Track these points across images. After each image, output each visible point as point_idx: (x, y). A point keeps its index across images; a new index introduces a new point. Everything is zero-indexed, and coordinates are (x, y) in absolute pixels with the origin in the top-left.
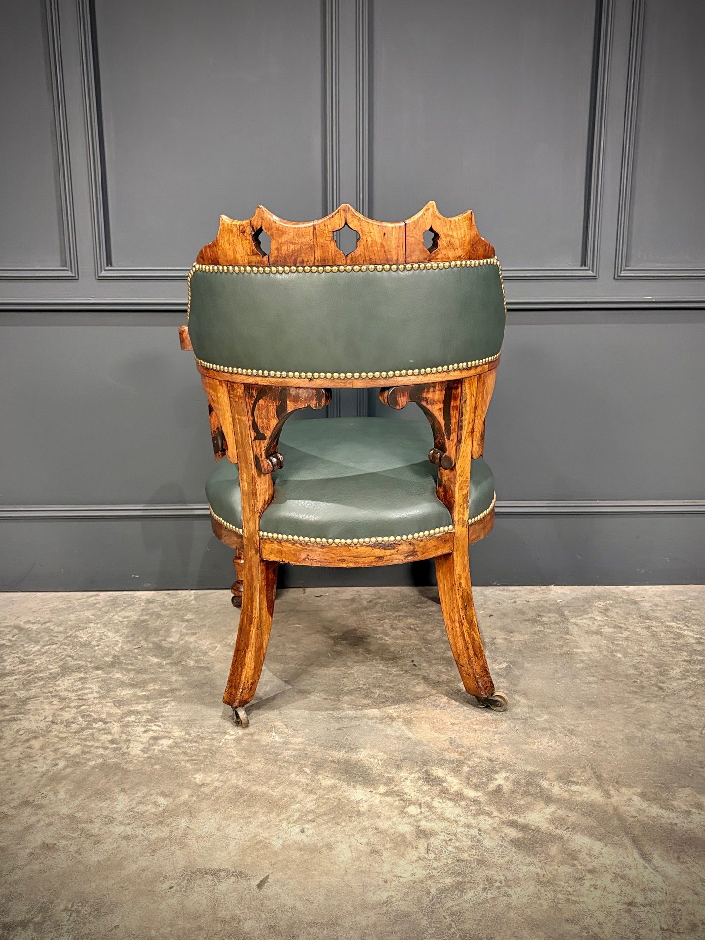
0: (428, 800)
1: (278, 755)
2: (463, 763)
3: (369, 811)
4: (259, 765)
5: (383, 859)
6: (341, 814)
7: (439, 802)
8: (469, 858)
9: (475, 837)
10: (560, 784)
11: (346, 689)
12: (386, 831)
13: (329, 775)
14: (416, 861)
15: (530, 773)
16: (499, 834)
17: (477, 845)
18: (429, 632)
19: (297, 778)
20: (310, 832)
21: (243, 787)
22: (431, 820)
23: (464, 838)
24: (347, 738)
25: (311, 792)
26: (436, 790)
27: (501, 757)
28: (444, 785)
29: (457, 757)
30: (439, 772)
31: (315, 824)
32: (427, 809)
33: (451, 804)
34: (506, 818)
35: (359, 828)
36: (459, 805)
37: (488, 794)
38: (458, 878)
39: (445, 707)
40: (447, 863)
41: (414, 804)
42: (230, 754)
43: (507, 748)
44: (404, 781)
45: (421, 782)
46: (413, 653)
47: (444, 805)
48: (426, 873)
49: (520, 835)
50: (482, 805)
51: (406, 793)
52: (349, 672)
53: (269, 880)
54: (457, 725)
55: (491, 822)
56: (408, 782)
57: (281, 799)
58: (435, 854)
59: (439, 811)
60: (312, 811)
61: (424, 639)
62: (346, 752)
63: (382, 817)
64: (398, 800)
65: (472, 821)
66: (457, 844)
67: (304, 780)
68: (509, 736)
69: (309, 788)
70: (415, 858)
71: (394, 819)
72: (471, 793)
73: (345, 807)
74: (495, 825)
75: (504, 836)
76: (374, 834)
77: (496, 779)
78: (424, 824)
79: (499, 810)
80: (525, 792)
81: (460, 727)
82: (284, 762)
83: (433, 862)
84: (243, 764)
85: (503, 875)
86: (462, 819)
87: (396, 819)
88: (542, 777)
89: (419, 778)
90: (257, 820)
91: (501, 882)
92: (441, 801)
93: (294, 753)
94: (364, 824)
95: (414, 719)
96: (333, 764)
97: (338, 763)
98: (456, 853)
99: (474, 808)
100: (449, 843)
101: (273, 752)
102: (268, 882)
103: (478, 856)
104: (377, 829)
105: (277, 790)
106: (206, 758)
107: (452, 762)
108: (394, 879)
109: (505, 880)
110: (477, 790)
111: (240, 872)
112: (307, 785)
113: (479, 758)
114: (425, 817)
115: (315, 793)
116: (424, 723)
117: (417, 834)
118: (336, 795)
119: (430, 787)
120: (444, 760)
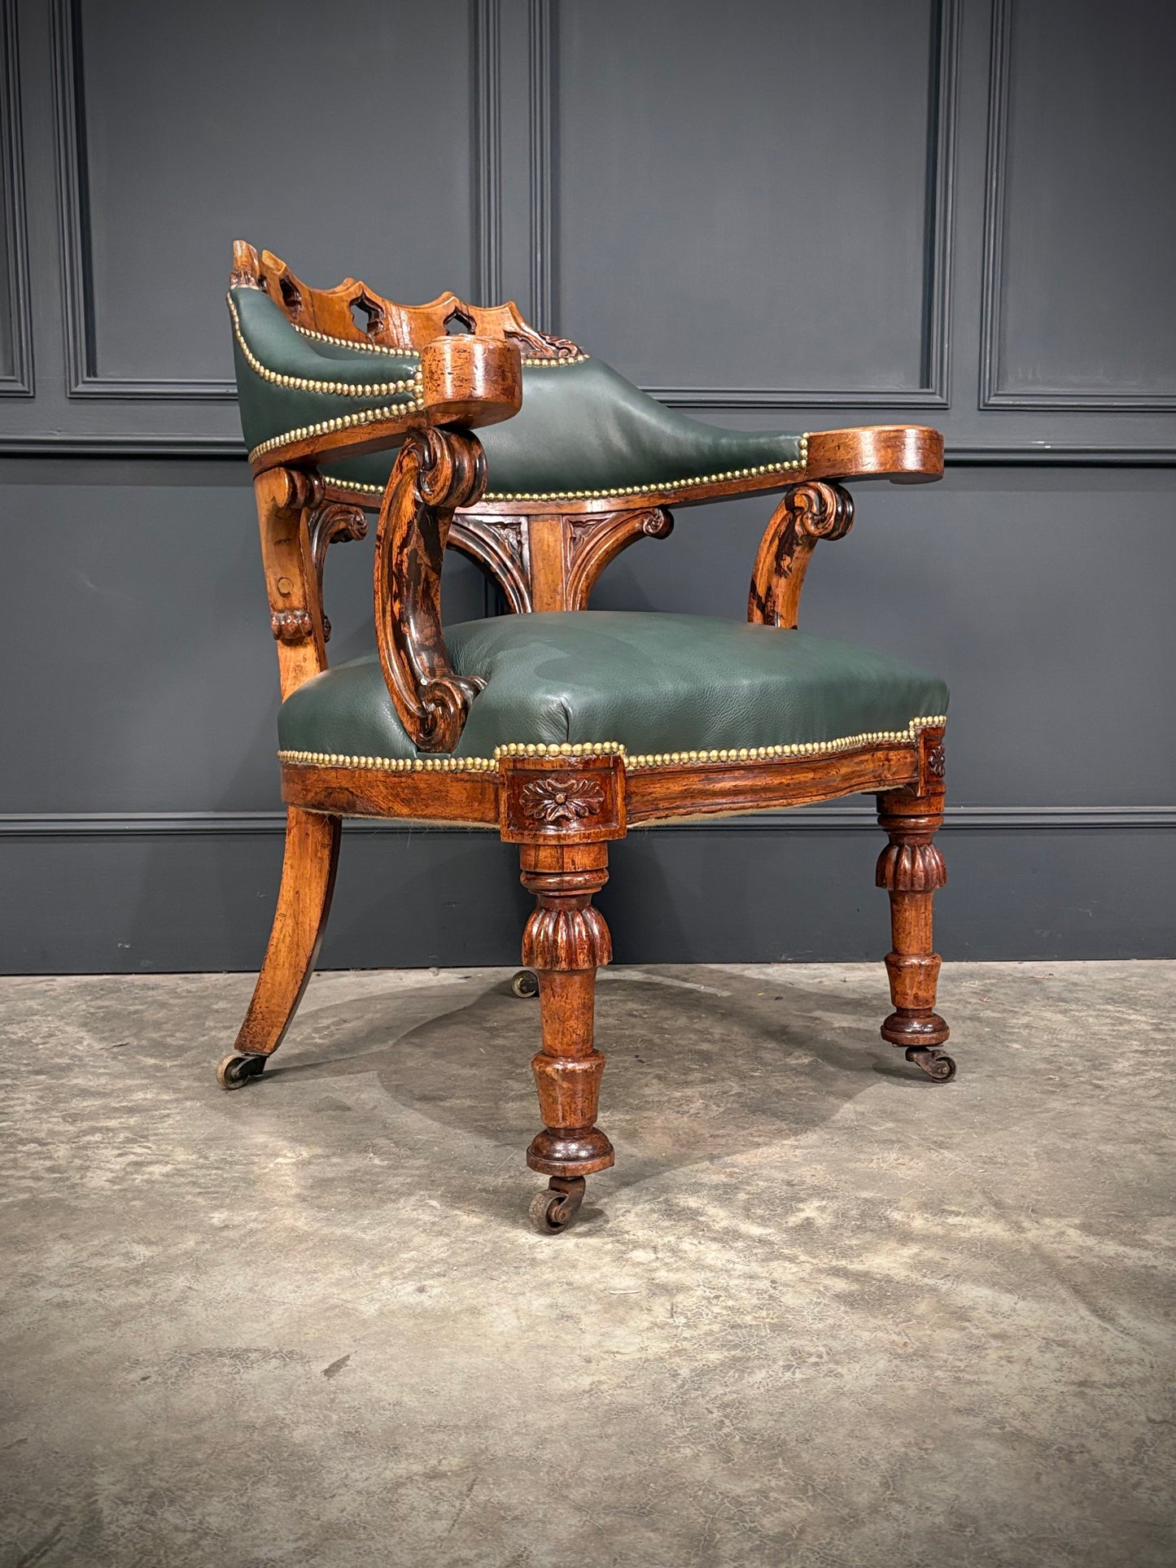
0: (669, 1242)
1: (378, 1184)
2: (737, 1188)
3: (554, 1258)
4: (339, 1197)
5: (582, 1326)
6: (500, 1264)
7: (692, 1244)
8: (754, 1323)
9: (766, 1293)
10: (927, 1215)
12: (588, 1286)
13: (477, 1210)
14: (648, 1329)
15: (866, 1200)
16: (813, 1287)
17: (769, 1304)
19: (414, 1215)
20: (435, 1291)
21: (306, 1228)
22: (678, 1270)
23: (744, 1295)
24: (512, 1158)
25: (440, 1233)
26: (685, 1228)
27: (809, 1180)
28: (702, 1219)
29: (725, 1180)
30: (693, 1202)
31: (443, 1280)
32: (668, 1254)
33: (715, 1246)
35: (534, 1284)
36: (731, 1247)
37: (787, 1230)
38: (733, 1353)
39: (697, 1113)
40: (711, 1331)
41: (644, 1247)
42: (286, 1184)
43: (819, 1167)
44: (623, 1216)
45: (656, 1216)
46: (639, 1045)
47: (701, 1247)
48: (668, 1346)
49: (855, 1287)
50: (777, 1247)
51: (627, 1232)
52: (518, 1071)
53: (348, 1362)
54: (723, 1136)
55: (796, 1270)
56: (631, 1217)
58: (686, 1317)
60: (443, 1260)
61: (656, 1028)
62: (511, 1177)
63: (581, 1265)
64: (612, 1242)
65: (756, 1268)
66: (730, 1303)
67: (426, 1217)
68: (823, 1151)
69: (436, 1228)
70: (646, 1324)
71: (605, 1269)
72: (756, 1231)
73: (506, 1253)
74: (804, 1275)
75: (822, 1289)
76: (562, 1293)
77: (801, 1210)
78: (663, 1276)
79: (810, 1253)
80: (859, 1227)
81: (728, 1140)
82: (390, 1193)
83: (682, 1331)
84: (310, 1196)
85: (826, 1347)
86: (739, 1267)
87: (609, 1268)
88: (891, 1205)
89: (653, 1210)
90: (331, 1274)
91: (821, 1358)
92: (696, 1242)
93: (409, 1180)
94: (544, 1277)
96: (484, 1194)
97: (495, 1191)
98: (729, 1315)
99: (760, 1251)
100: (714, 1302)
101: (370, 1179)
102: (348, 1365)
103: (773, 1319)
105: (374, 1232)
106: (239, 1190)
107: (716, 1187)
109: (829, 1355)
110: (767, 1226)
111: (293, 1351)
112: (433, 1224)
113: (767, 1180)
114: (666, 1264)
115: (448, 1235)
116: (660, 1135)
117: (650, 1290)
118: (489, 1237)
119: (673, 1223)
120: (700, 1184)
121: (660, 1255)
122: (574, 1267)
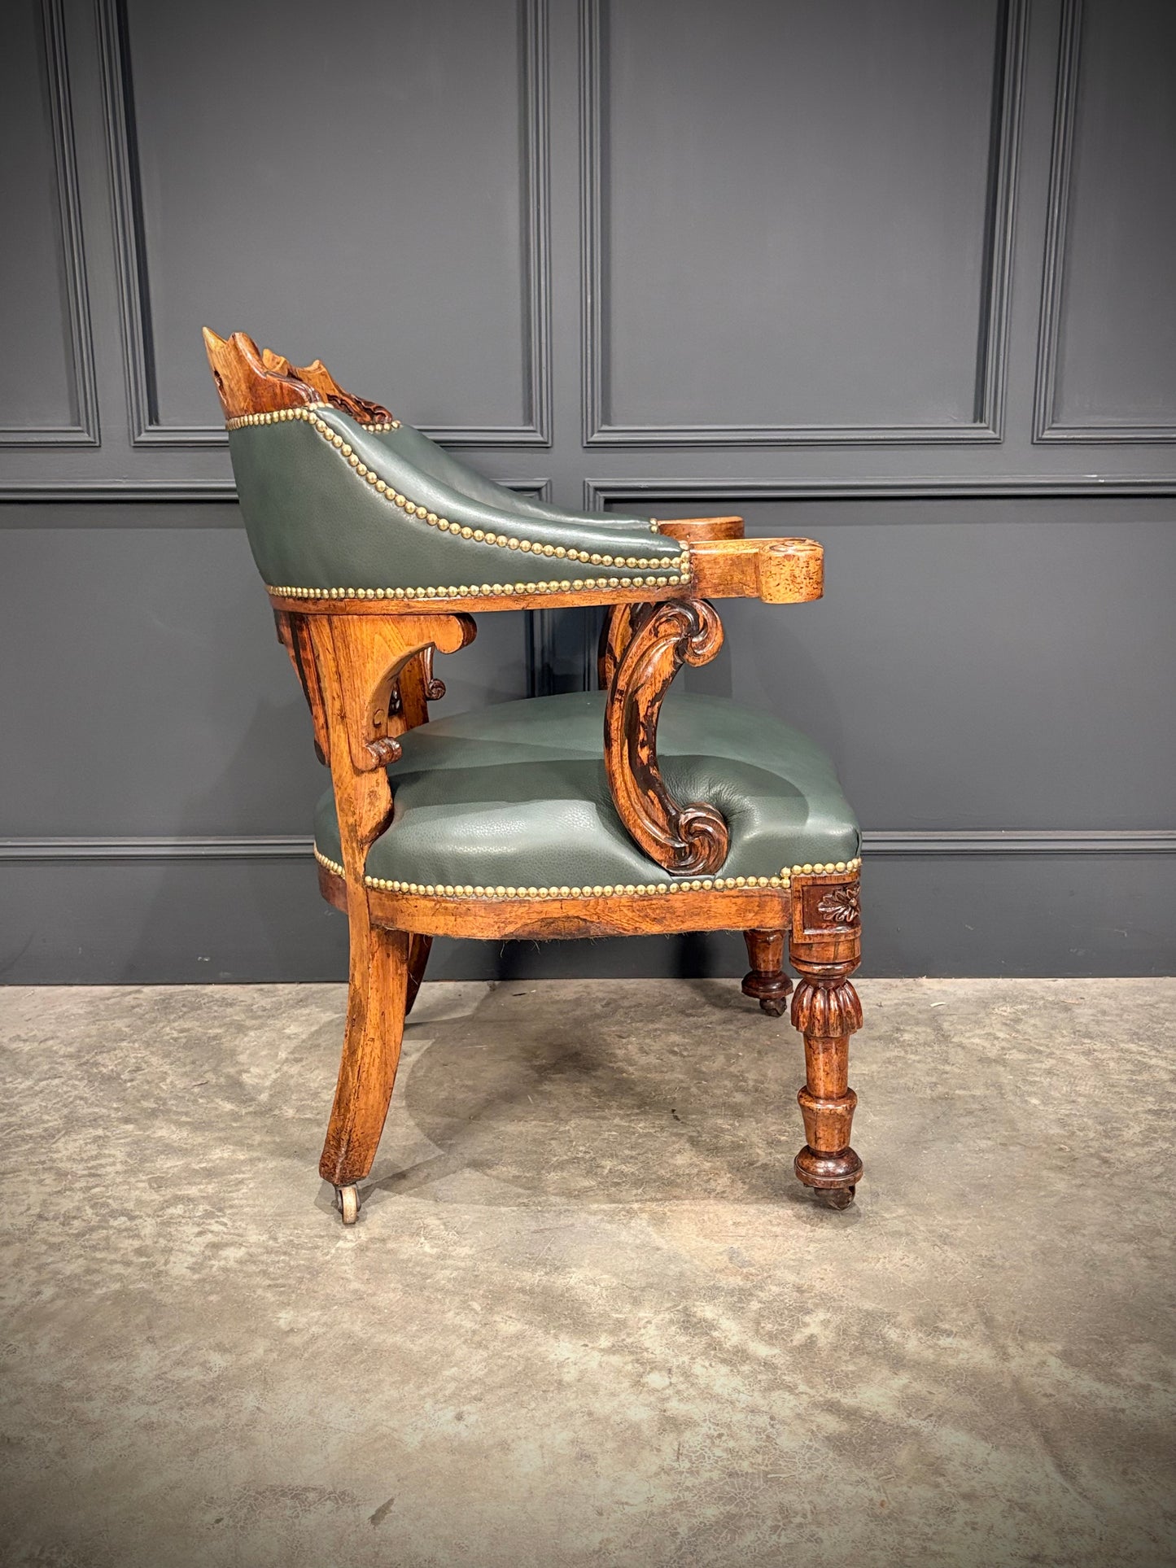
0: (684, 1362)
1: (427, 1278)
2: (751, 1295)
3: (579, 1380)
4: (391, 1295)
5: (598, 1469)
6: (530, 1386)
7: (704, 1366)
8: (750, 1471)
9: (764, 1431)
10: (920, 1335)
11: (555, 1159)
12: (607, 1418)
13: (514, 1315)
14: (657, 1474)
15: (868, 1313)
16: (807, 1425)
17: (766, 1447)
18: (705, 1058)
19: (457, 1320)
20: (470, 1419)
21: (361, 1334)
22: (688, 1399)
23: (744, 1433)
24: (549, 1248)
25: (479, 1345)
26: (700, 1343)
27: (818, 1284)
28: (715, 1334)
29: (741, 1283)
30: (708, 1311)
31: (481, 1404)
32: (681, 1379)
33: (724, 1369)
34: (821, 1395)
35: (559, 1413)
36: (738, 1371)
37: (790, 1351)
38: (728, 1508)
39: (724, 1192)
40: (711, 1479)
41: (660, 1369)
42: (343, 1276)
43: (829, 1268)
44: (645, 1328)
45: (673, 1328)
46: (676, 1096)
47: (712, 1371)
48: (672, 1497)
49: (844, 1427)
50: (779, 1372)
51: (646, 1350)
52: (562, 1129)
53: (392, 1508)
54: (744, 1225)
55: (794, 1402)
56: (651, 1329)
57: (426, 1358)
58: (690, 1461)
59: (702, 1382)
60: (478, 1381)
61: (695, 1070)
62: (546, 1274)
63: (602, 1392)
64: (632, 1362)
65: (759, 1400)
66: (731, 1444)
67: (468, 1324)
68: (835, 1246)
69: (477, 1338)
70: (654, 1469)
71: (622, 1396)
72: (762, 1350)
73: (537, 1373)
74: (801, 1410)
75: (815, 1429)
76: (583, 1425)
77: (806, 1325)
78: (675, 1407)
79: (809, 1382)
80: (857, 1348)
81: (748, 1230)
82: (438, 1290)
83: (686, 1477)
84: (364, 1292)
85: (810, 1502)
86: (743, 1397)
87: (627, 1396)
88: (889, 1321)
89: (671, 1322)
90: (380, 1396)
91: (804, 1516)
92: (707, 1364)
93: (455, 1274)
94: (568, 1405)
95: (669, 1214)
96: (521, 1295)
97: (531, 1293)
98: (728, 1460)
99: (764, 1377)
100: (717, 1442)
101: (419, 1272)
102: (391, 1512)
103: (767, 1466)
104: (590, 1414)
105: (421, 1341)
106: (300, 1283)
107: (731, 1293)
108: (615, 1507)
109: (812, 1512)
110: (773, 1345)
111: (343, 1493)
112: (474, 1332)
113: (779, 1285)
114: (678, 1392)
115: (487, 1348)
116: (686, 1221)
117: (661, 1424)
120: (717, 1288)
121: (674, 1380)
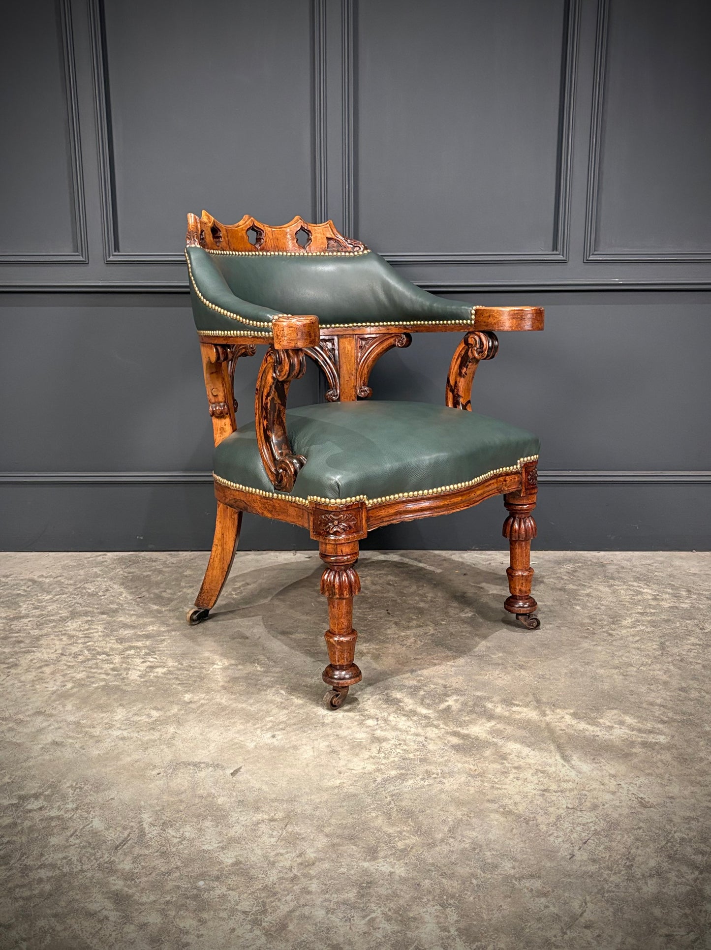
0: (384, 716)
2: (420, 688)
3: (332, 722)
4: (241, 688)
6: (308, 724)
8: (413, 758)
9: (422, 743)
10: (503, 706)
12: (345, 737)
13: (301, 696)
14: (367, 759)
15: (478, 697)
16: (443, 740)
17: (422, 749)
18: (406, 587)
19: (274, 698)
20: (278, 737)
21: (225, 703)
22: (385, 730)
23: (412, 743)
24: (320, 669)
25: (284, 708)
26: (392, 709)
27: (454, 685)
28: (401, 704)
29: (415, 684)
30: (398, 695)
31: (283, 732)
32: (383, 722)
33: (404, 718)
34: (451, 728)
35: (322, 735)
36: (411, 719)
37: (438, 711)
38: (401, 771)
40: (395, 761)
41: (373, 718)
42: (217, 679)
43: (460, 678)
44: (366, 701)
45: (380, 702)
46: (389, 604)
47: (398, 719)
48: (374, 767)
49: (462, 741)
50: (432, 720)
51: (367, 710)
53: (242, 770)
54: (419, 659)
55: (437, 732)
56: (370, 702)
57: (257, 712)
58: (385, 754)
59: (393, 723)
60: (283, 722)
61: (400, 593)
62: (318, 679)
63: (343, 726)
64: (359, 715)
65: (420, 730)
66: (405, 747)
67: (278, 699)
68: (465, 668)
69: (283, 705)
70: (367, 757)
71: (353, 729)
72: (424, 711)
73: (312, 719)
74: (441, 734)
75: (446, 742)
76: (334, 740)
77: (447, 701)
78: (379, 733)
79: (446, 723)
80: (470, 710)
81: (421, 662)
82: (263, 686)
83: (382, 760)
84: (228, 686)
86: (413, 729)
87: (355, 728)
88: (487, 699)
89: (380, 699)
90: (234, 727)
91: (437, 774)
92: (396, 716)
93: (272, 679)
94: (326, 732)
96: (305, 688)
97: (310, 687)
98: (403, 753)
99: (423, 722)
100: (398, 747)
102: (240, 771)
103: (422, 756)
104: (337, 736)
105: (255, 706)
107: (411, 687)
108: (347, 772)
109: (443, 774)
110: (429, 709)
112: (282, 703)
113: (435, 684)
114: (381, 727)
115: (288, 709)
116: (390, 657)
117: (372, 740)
118: (306, 710)
119: (388, 706)
120: (404, 686)
122: (341, 727)
